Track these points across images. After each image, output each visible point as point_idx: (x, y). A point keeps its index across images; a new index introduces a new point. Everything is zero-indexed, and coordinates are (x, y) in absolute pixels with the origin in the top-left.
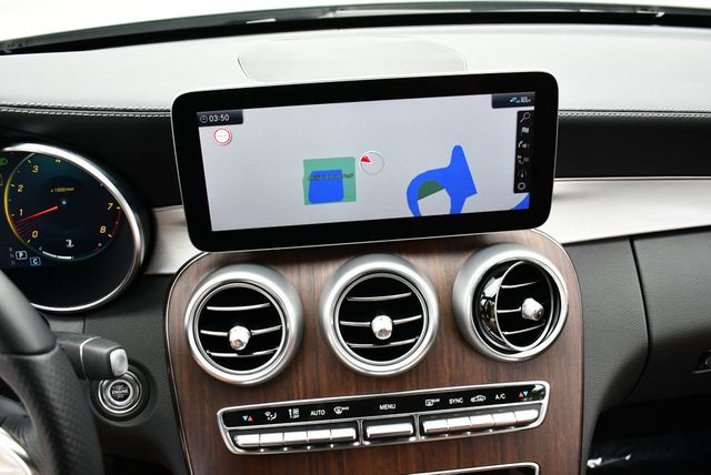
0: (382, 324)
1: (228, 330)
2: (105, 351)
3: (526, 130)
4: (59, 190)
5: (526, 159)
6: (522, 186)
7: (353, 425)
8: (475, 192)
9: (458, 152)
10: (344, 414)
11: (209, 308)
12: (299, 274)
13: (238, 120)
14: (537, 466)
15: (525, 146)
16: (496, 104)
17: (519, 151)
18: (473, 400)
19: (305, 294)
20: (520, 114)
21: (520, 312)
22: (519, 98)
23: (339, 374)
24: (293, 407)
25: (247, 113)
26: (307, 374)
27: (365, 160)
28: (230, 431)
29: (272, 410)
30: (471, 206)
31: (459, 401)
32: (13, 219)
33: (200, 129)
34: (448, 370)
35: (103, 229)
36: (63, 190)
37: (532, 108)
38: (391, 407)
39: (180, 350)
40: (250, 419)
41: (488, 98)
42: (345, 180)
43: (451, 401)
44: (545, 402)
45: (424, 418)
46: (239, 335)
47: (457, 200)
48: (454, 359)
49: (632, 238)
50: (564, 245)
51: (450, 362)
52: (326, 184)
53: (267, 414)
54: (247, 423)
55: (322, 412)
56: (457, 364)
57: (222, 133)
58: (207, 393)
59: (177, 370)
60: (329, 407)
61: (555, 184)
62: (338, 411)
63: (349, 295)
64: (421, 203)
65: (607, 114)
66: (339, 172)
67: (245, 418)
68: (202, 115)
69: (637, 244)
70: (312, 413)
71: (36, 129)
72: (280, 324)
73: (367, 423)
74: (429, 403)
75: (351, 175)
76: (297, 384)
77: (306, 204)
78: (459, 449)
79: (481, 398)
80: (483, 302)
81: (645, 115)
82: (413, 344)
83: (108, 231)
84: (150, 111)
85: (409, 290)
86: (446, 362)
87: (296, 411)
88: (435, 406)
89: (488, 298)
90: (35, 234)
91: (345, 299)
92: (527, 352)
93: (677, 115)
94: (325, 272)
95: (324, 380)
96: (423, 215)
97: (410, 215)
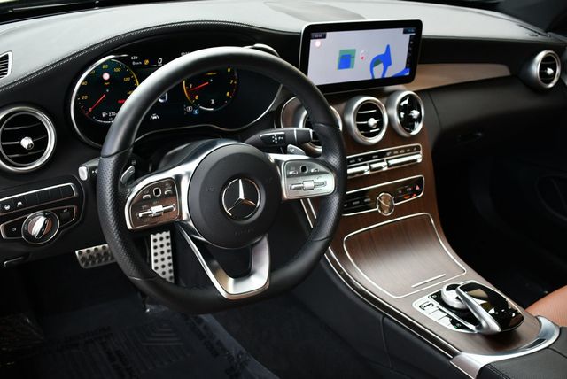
0: (372, 122)
3: (411, 43)
4: (210, 74)
5: (411, 54)
7: (366, 165)
13: (324, 37)
14: (423, 176)
15: (410, 49)
16: (405, 32)
17: (409, 51)
20: (411, 36)
22: (411, 30)
25: (328, 34)
27: (363, 58)
30: (390, 73)
31: (397, 152)
32: (187, 90)
35: (228, 94)
36: (212, 74)
37: (414, 34)
38: (377, 156)
41: (402, 30)
42: (352, 59)
43: (395, 153)
44: (421, 152)
45: (387, 160)
55: (354, 161)
57: (319, 42)
60: (356, 159)
61: (417, 66)
62: (359, 160)
63: (359, 111)
66: (350, 55)
68: (313, 34)
70: (351, 161)
74: (388, 154)
75: (354, 57)
79: (403, 151)
82: (381, 131)
83: (230, 95)
85: (379, 109)
88: (391, 155)
90: (197, 97)
91: (357, 113)
96: (375, 78)
97: (370, 78)
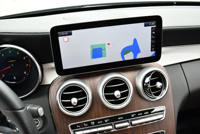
0: (117, 93)
1: (70, 99)
2: (36, 108)
3: (154, 33)
4: (11, 61)
5: (154, 41)
6: (153, 49)
7: (111, 125)
8: (140, 52)
9: (135, 40)
10: (108, 122)
11: (64, 93)
12: (90, 81)
13: (70, 34)
14: (165, 131)
15: (153, 37)
16: (145, 26)
17: (152, 39)
18: (145, 113)
19: (92, 87)
20: (152, 28)
21: (156, 86)
22: (152, 23)
23: (105, 110)
24: (92, 121)
25: (73, 32)
26: (96, 111)
27: (109, 44)
28: (73, 131)
29: (86, 123)
30: (139, 56)
31: (141, 114)
33: (59, 37)
34: (137, 106)
35: (25, 73)
36: (12, 61)
37: (155, 26)
38: (121, 118)
39: (55, 107)
40: (79, 127)
41: (143, 24)
42: (103, 51)
43: (139, 115)
44: (165, 112)
45: (132, 120)
46: (74, 101)
47: (135, 55)
48: (138, 102)
49: (181, 63)
50: (164, 66)
51: (137, 103)
52: (97, 52)
53: (85, 124)
54: (78, 128)
55: (101, 122)
56: (139, 104)
57: (66, 38)
58: (65, 120)
59: (55, 114)
60: (103, 120)
61: (162, 49)
63: (106, 86)
64: (125, 56)
65: (173, 28)
66: (101, 48)
67: (78, 126)
68: (59, 33)
69: (182, 65)
70: (98, 123)
71: (7, 40)
72: (87, 96)
73: (115, 124)
74: (133, 116)
75: (105, 49)
76: (93, 114)
77: (91, 59)
78: (142, 129)
79: (147, 113)
80: (145, 84)
81: (184, 27)
82: (126, 99)
83: (27, 73)
84: (42, 33)
85: (124, 82)
86: (136, 103)
87: (93, 122)
88: (135, 117)
89: (146, 83)
90: (3, 76)
91: (105, 87)
92: (158, 98)
93: (192, 27)
94: (98, 79)
95: (101, 112)
96: (126, 60)
97: (122, 60)
